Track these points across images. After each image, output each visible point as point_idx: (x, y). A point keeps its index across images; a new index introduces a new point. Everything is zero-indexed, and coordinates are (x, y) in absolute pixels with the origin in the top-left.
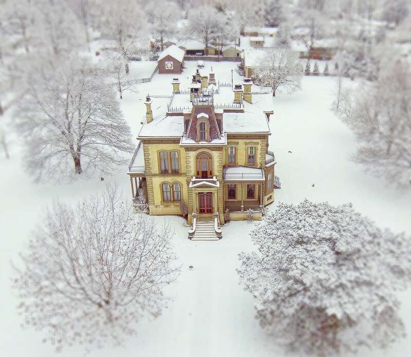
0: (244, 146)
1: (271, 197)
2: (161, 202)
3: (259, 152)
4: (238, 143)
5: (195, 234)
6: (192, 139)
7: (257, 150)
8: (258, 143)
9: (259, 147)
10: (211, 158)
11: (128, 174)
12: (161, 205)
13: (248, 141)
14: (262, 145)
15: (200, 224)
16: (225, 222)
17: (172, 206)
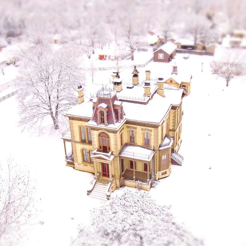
0: (141, 131)
1: (166, 173)
2: (82, 162)
3: (152, 137)
4: (136, 128)
5: (92, 192)
6: (95, 121)
7: (151, 135)
8: (151, 131)
9: (153, 133)
10: (109, 137)
11: (62, 138)
12: (82, 164)
13: (144, 128)
14: (155, 132)
15: (99, 185)
16: (121, 186)
17: (89, 166)
